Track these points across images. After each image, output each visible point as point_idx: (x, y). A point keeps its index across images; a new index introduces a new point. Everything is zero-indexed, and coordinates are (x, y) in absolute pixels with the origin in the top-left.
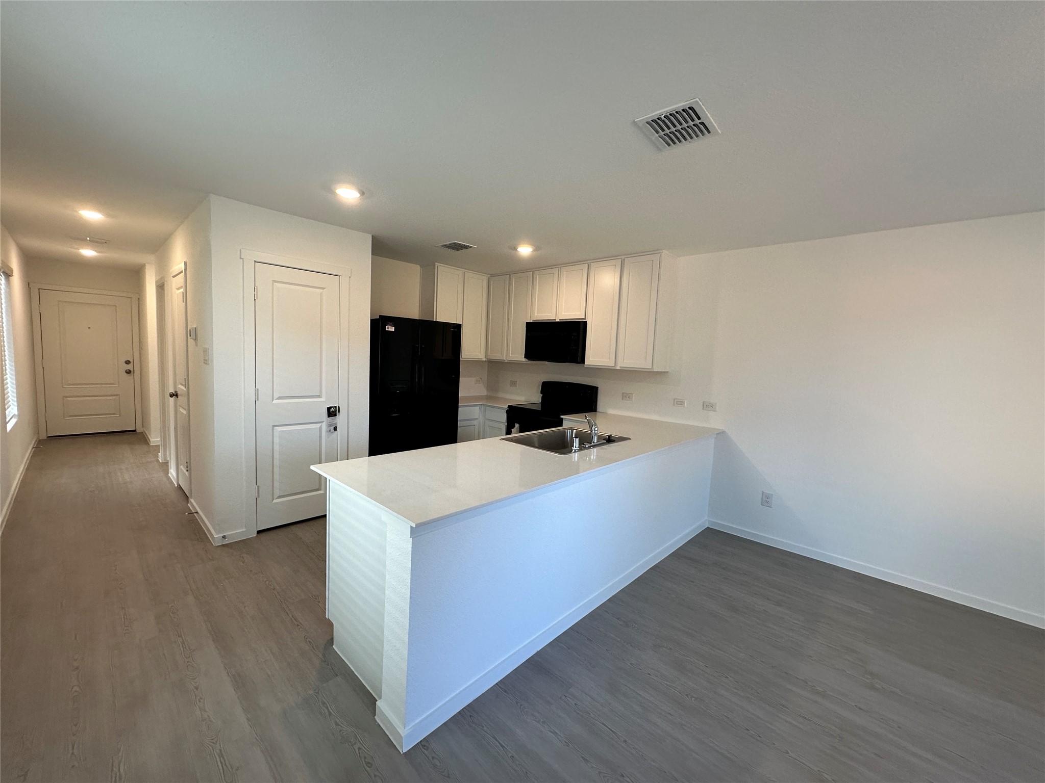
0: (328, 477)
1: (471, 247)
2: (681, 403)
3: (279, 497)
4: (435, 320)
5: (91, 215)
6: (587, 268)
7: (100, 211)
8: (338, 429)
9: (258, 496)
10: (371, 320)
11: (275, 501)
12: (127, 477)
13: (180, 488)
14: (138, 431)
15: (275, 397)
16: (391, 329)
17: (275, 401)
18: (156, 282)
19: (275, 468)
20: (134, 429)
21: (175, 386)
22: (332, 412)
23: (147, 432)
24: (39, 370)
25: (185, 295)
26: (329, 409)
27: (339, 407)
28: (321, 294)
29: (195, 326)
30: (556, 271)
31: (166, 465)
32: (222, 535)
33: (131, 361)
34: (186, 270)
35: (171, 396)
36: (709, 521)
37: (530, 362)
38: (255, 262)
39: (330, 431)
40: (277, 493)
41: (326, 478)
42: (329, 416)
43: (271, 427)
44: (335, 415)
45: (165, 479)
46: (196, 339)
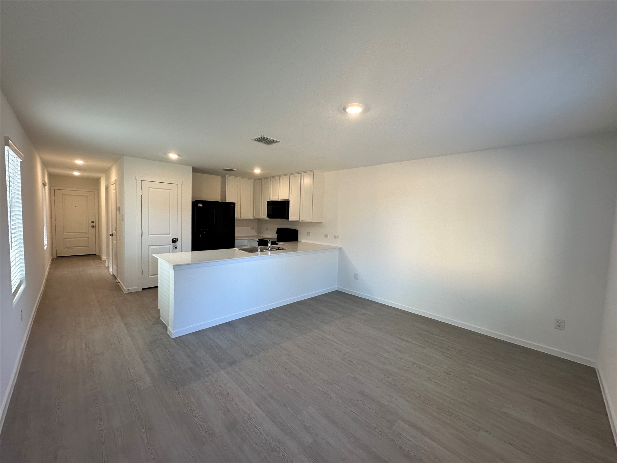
0: (159, 258)
1: (235, 170)
2: (327, 236)
3: (152, 275)
4: (226, 202)
5: (79, 162)
6: (289, 177)
7: (82, 161)
8: (177, 248)
9: (143, 274)
10: (192, 202)
11: (150, 277)
12: (91, 271)
13: (114, 275)
14: (97, 255)
15: (150, 234)
16: (201, 205)
17: (150, 236)
18: (105, 186)
19: (150, 263)
20: (95, 254)
21: (112, 231)
22: (174, 241)
23: (101, 255)
24: (54, 226)
25: (116, 193)
26: (173, 239)
27: (178, 239)
28: (169, 192)
29: (119, 206)
30: (278, 178)
31: (108, 267)
32: (128, 289)
33: (94, 221)
34: (116, 183)
35: (110, 236)
36: (338, 287)
37: (270, 219)
38: (142, 180)
39: (173, 248)
40: (151, 273)
41: (158, 259)
42: (173, 242)
43: (148, 246)
44: (176, 242)
45: (108, 272)
46: (119, 211)
